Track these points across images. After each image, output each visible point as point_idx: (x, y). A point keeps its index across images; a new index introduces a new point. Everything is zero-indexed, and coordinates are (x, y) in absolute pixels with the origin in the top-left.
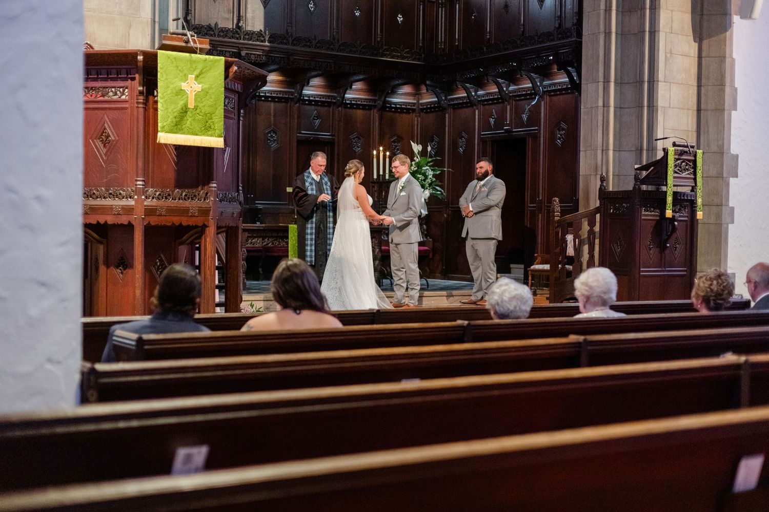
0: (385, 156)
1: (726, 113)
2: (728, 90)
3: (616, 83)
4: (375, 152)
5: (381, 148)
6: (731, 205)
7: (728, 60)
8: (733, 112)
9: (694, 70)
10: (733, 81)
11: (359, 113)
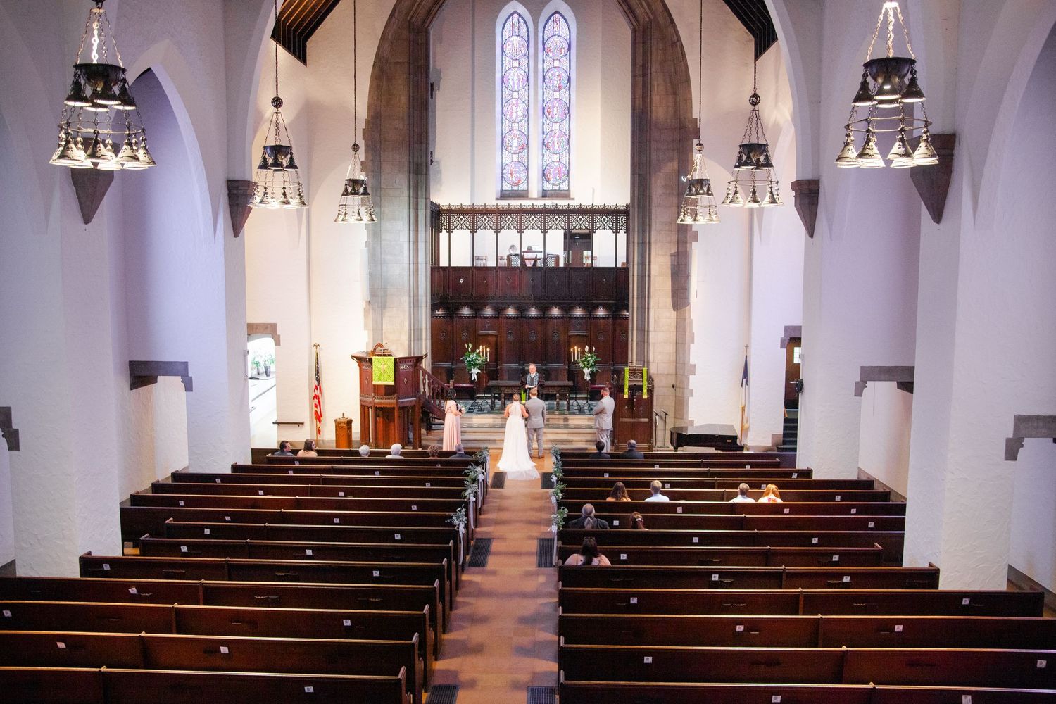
0: (578, 352)
1: (686, 345)
2: (687, 334)
3: (637, 330)
4: (572, 350)
5: (576, 347)
6: (690, 388)
7: (687, 321)
8: (691, 345)
9: (674, 324)
10: (691, 329)
11: (602, 321)
